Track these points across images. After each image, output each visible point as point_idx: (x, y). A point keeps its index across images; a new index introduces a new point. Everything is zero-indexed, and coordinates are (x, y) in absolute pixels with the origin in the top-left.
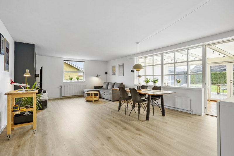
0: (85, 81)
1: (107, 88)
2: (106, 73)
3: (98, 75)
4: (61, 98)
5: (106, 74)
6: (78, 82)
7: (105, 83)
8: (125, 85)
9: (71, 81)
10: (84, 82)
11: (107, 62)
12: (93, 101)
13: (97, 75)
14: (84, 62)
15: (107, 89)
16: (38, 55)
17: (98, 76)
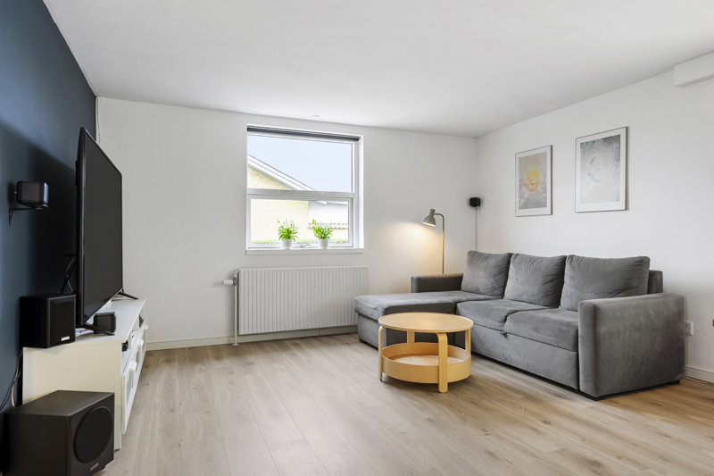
0: (362, 246)
1: (500, 292)
2: (475, 202)
3: (433, 212)
4: (236, 341)
5: (472, 210)
6: (325, 252)
7: (474, 257)
8: (660, 273)
9: (288, 244)
10: (358, 253)
11: (475, 140)
12: (443, 388)
13: (428, 214)
14: (356, 139)
15: (502, 295)
16: (109, 95)
17: (431, 218)
